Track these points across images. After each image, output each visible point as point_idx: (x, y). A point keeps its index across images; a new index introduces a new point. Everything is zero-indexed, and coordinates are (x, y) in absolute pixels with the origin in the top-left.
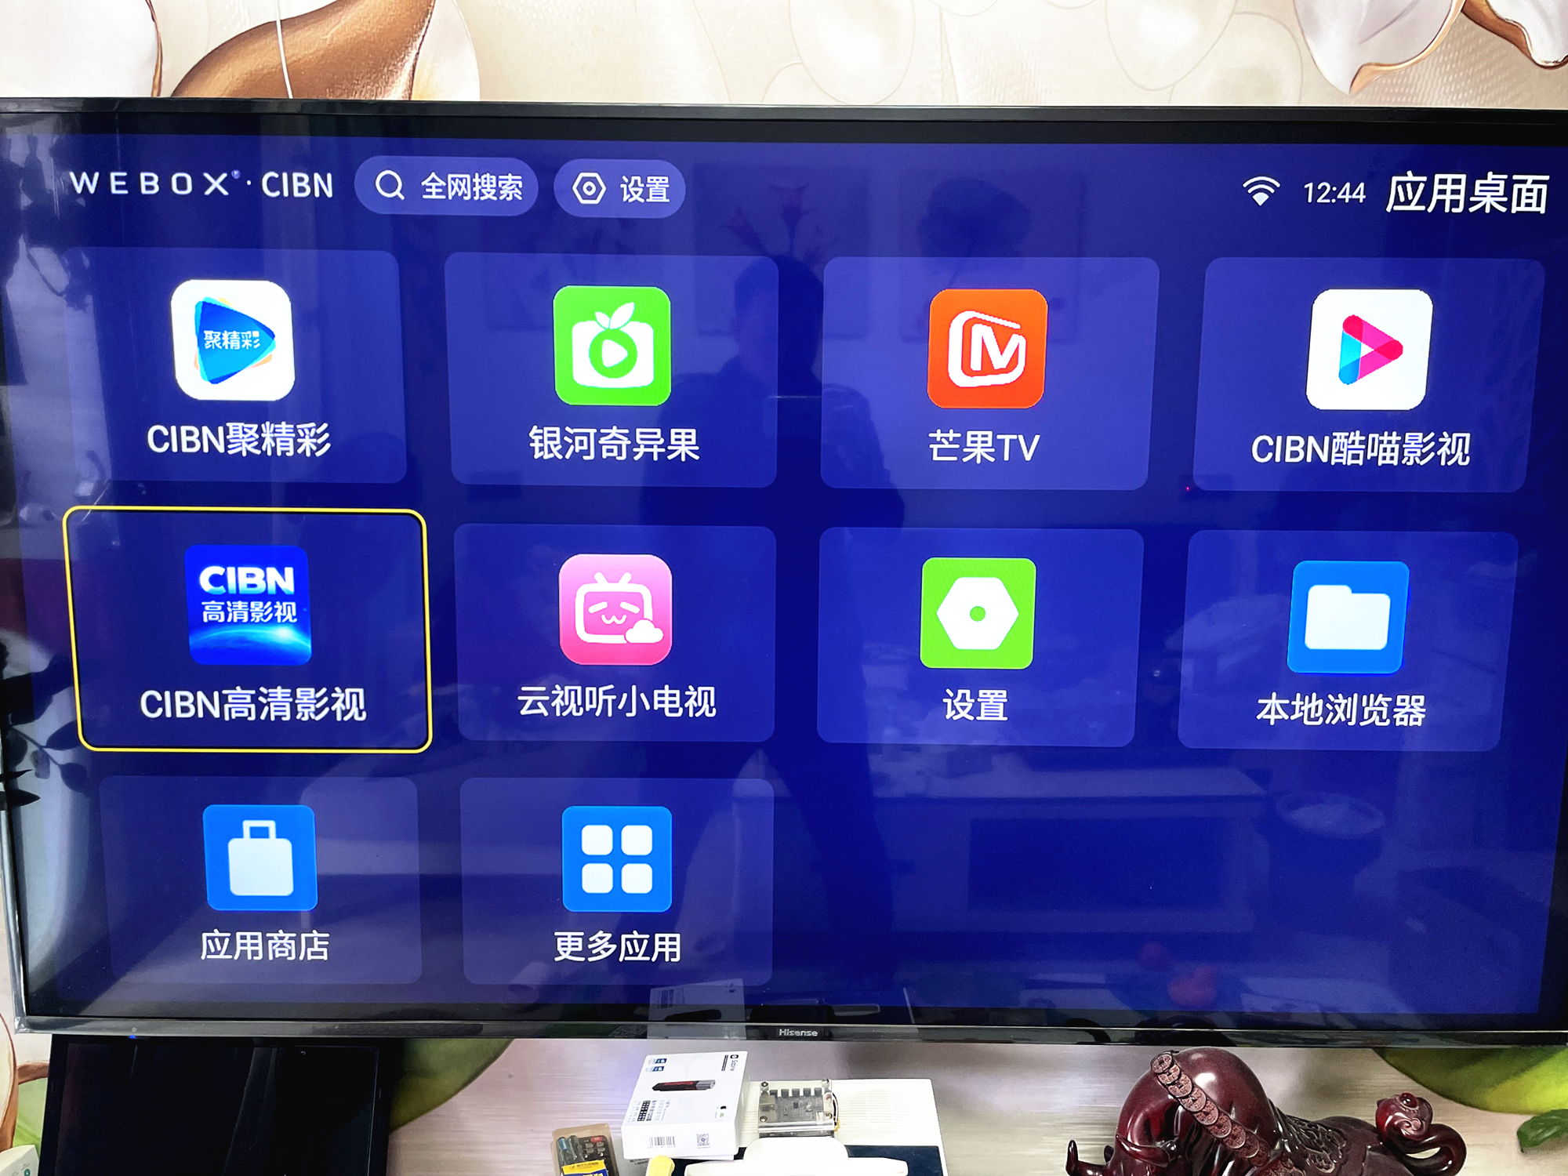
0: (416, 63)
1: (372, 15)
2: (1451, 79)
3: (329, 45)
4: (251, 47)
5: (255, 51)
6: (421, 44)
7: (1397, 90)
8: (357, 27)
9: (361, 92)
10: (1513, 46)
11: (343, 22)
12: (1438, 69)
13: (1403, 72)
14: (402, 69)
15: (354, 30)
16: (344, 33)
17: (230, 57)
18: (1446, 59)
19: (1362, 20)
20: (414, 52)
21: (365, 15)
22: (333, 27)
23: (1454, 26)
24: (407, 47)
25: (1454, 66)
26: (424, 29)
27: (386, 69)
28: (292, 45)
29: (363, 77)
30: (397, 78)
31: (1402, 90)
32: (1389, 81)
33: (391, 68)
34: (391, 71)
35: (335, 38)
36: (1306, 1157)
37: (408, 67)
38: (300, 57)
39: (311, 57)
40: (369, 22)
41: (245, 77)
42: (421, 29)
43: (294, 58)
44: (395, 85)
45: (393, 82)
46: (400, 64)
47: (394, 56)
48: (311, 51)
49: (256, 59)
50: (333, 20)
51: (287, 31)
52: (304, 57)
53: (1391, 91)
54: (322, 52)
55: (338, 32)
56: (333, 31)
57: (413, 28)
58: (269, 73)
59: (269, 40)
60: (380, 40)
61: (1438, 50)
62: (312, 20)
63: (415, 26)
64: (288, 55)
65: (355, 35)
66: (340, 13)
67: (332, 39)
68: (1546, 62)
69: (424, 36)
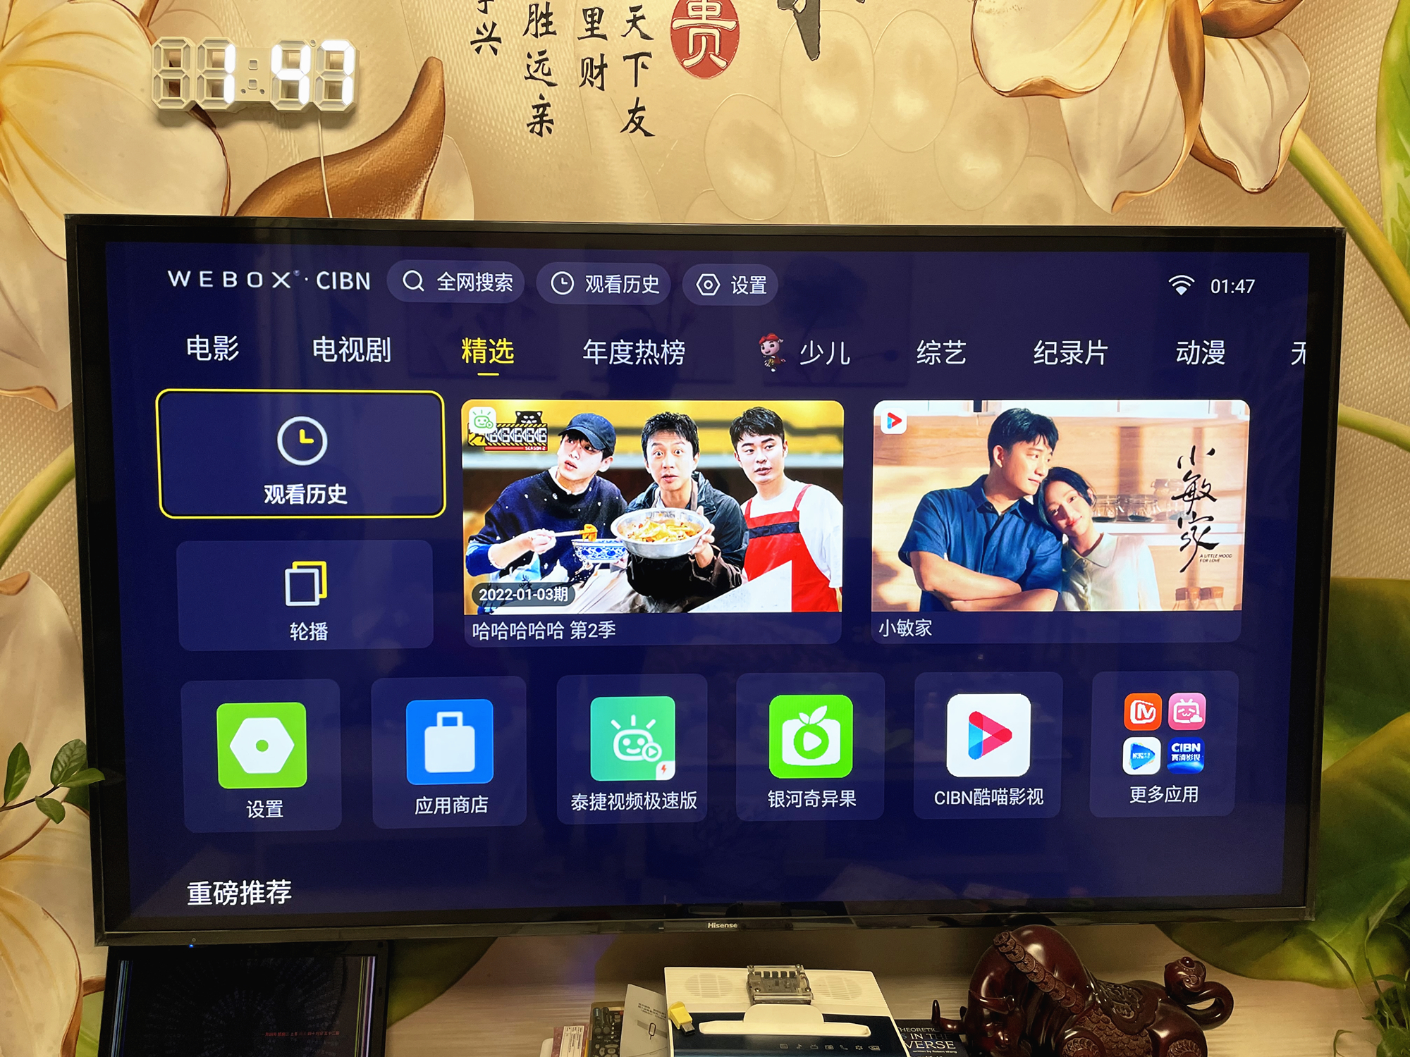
0: (426, 189)
1: (393, 154)
2: (1184, 202)
3: (360, 175)
4: (300, 176)
5: (303, 179)
6: (430, 175)
7: (1145, 210)
8: (382, 162)
9: (384, 210)
10: (1228, 178)
11: (371, 159)
12: (1175, 195)
13: (1149, 198)
14: (415, 193)
15: (379, 165)
16: (372, 167)
17: (284, 184)
18: (1180, 187)
19: (1119, 161)
20: (425, 181)
21: (388, 154)
22: (364, 162)
23: (1185, 164)
24: (419, 178)
25: (1186, 192)
26: (433, 164)
27: (403, 193)
28: (332, 175)
29: (385, 199)
30: (411, 200)
31: (1149, 210)
32: (1139, 204)
33: (407, 192)
34: (408, 194)
35: (365, 170)
36: (1113, 1007)
37: (420, 191)
38: (337, 183)
39: (346, 184)
40: (391, 159)
41: (295, 198)
42: (430, 164)
43: (333, 185)
44: (410, 204)
45: (409, 203)
46: (414, 189)
47: (409, 184)
48: (346, 180)
49: (304, 185)
50: (364, 157)
51: (329, 164)
52: (340, 184)
53: (1141, 210)
54: (354, 181)
55: (366, 166)
56: (363, 165)
57: (423, 163)
58: (313, 195)
59: (314, 170)
60: (399, 172)
61: (1174, 182)
62: (348, 157)
63: (425, 162)
64: (329, 182)
65: (380, 168)
66: (369, 152)
67: (363, 170)
68: (1252, 189)
69: (432, 170)
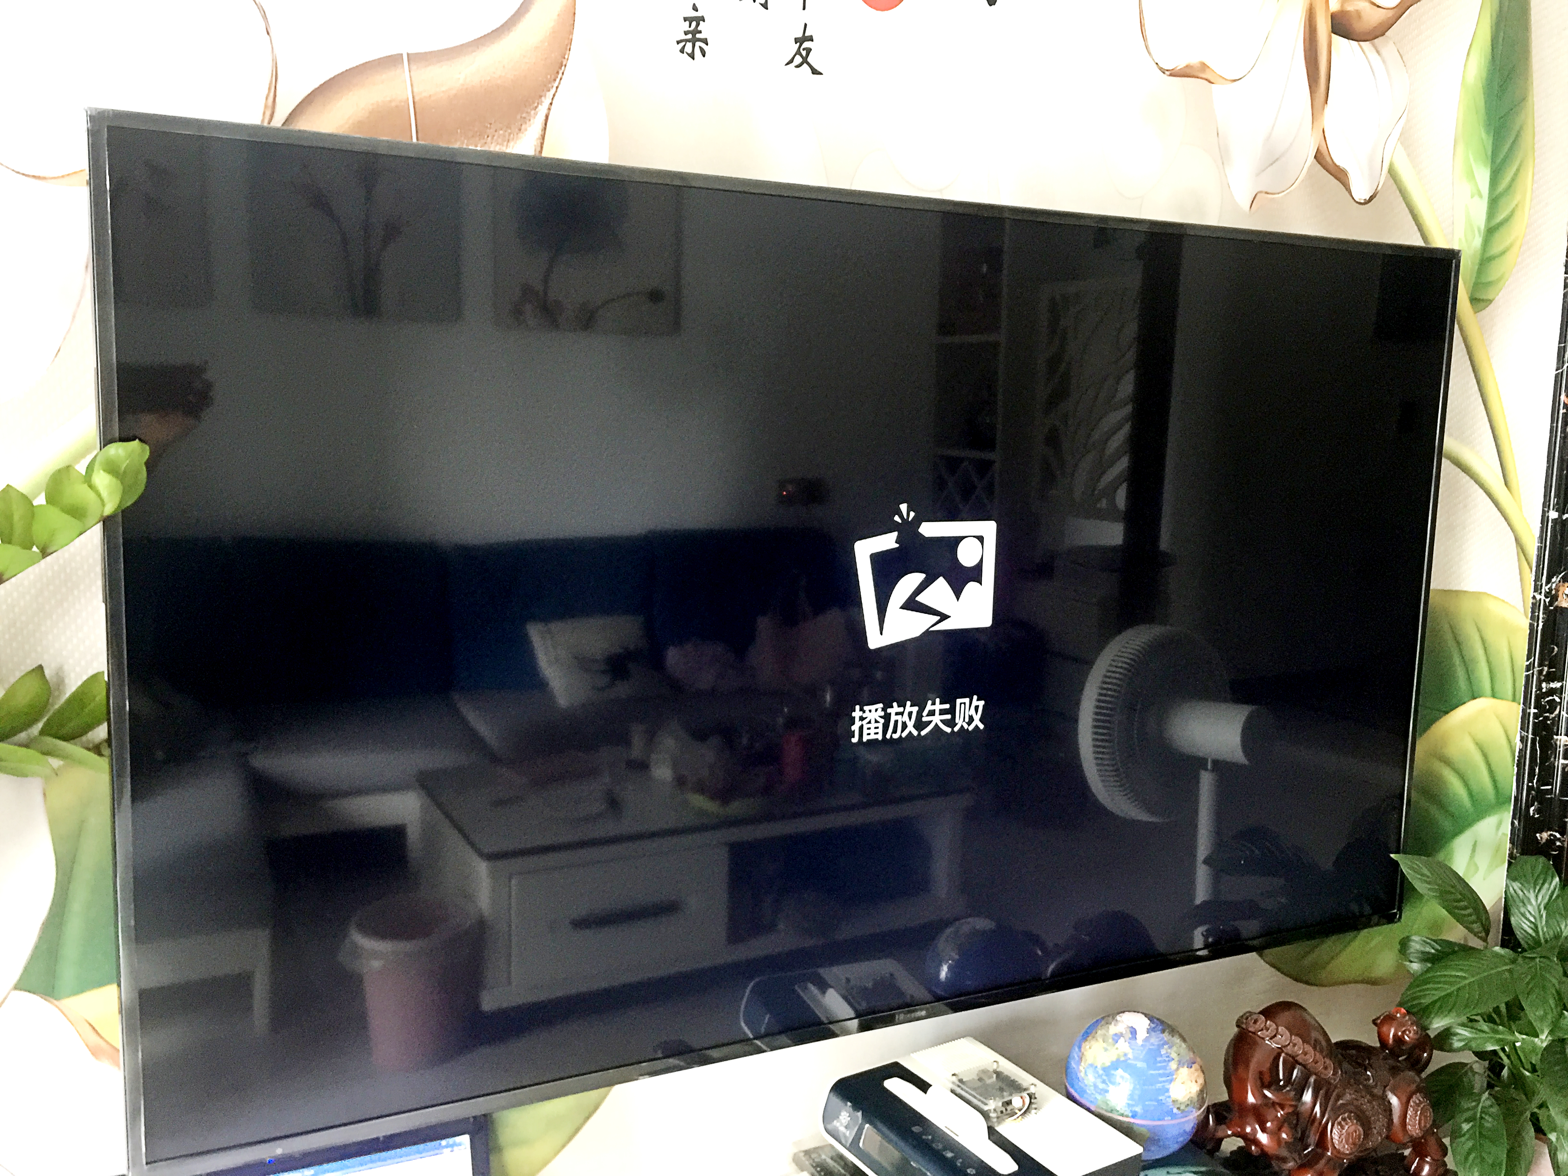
0: (549, 113)
1: (506, 60)
3: (460, 84)
4: (376, 77)
5: (381, 81)
6: (554, 95)
7: (1276, 213)
8: (491, 70)
9: (494, 136)
10: (1342, 186)
11: (475, 63)
12: (1302, 199)
13: (1279, 201)
14: (535, 118)
15: (490, 73)
16: (477, 75)
17: (353, 85)
19: (1258, 158)
20: (548, 102)
21: (500, 59)
22: (466, 66)
23: (1310, 168)
24: (541, 97)
26: (558, 80)
27: (518, 116)
28: (417, 81)
29: (496, 121)
30: (530, 126)
33: (524, 115)
34: (525, 118)
37: (542, 116)
38: (429, 93)
39: (441, 94)
40: (503, 66)
41: (370, 107)
42: (555, 80)
43: (420, 97)
44: (527, 134)
45: (526, 130)
46: (532, 112)
47: (527, 104)
48: (442, 89)
49: (381, 90)
50: (468, 59)
51: (413, 65)
52: (434, 94)
56: (466, 70)
57: (546, 77)
58: (392, 108)
59: (394, 73)
60: (513, 86)
61: (1301, 185)
62: (444, 57)
63: (549, 77)
64: (414, 91)
66: (472, 53)
67: (465, 78)
68: (1360, 199)
69: (558, 88)
